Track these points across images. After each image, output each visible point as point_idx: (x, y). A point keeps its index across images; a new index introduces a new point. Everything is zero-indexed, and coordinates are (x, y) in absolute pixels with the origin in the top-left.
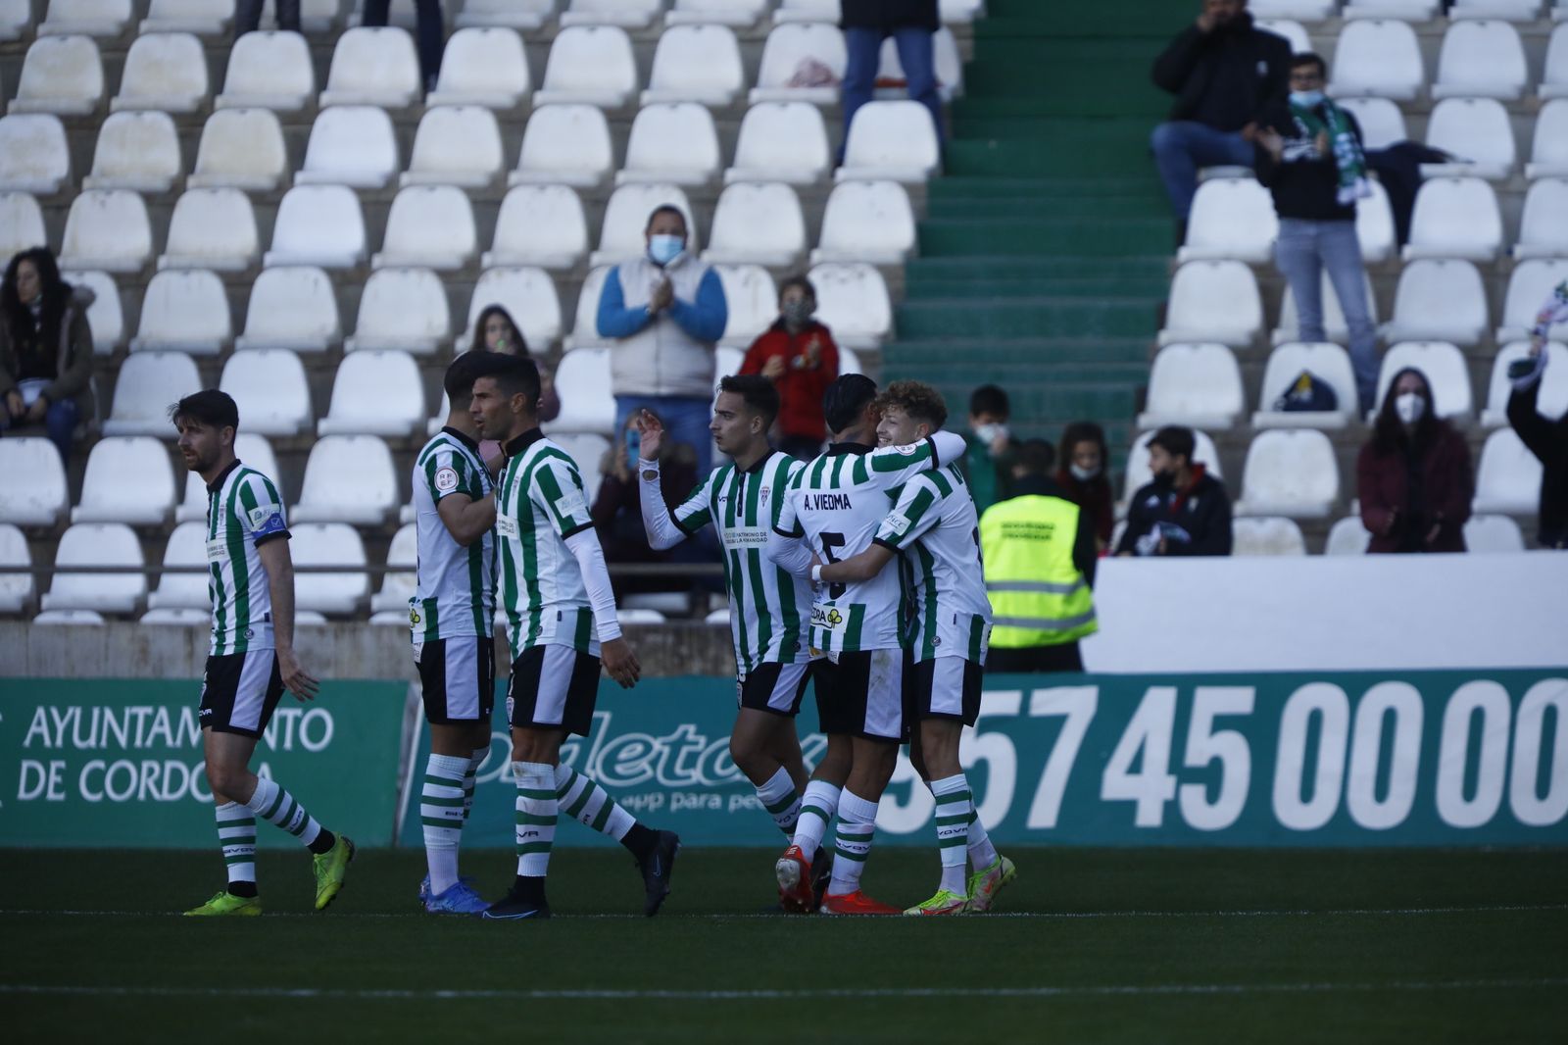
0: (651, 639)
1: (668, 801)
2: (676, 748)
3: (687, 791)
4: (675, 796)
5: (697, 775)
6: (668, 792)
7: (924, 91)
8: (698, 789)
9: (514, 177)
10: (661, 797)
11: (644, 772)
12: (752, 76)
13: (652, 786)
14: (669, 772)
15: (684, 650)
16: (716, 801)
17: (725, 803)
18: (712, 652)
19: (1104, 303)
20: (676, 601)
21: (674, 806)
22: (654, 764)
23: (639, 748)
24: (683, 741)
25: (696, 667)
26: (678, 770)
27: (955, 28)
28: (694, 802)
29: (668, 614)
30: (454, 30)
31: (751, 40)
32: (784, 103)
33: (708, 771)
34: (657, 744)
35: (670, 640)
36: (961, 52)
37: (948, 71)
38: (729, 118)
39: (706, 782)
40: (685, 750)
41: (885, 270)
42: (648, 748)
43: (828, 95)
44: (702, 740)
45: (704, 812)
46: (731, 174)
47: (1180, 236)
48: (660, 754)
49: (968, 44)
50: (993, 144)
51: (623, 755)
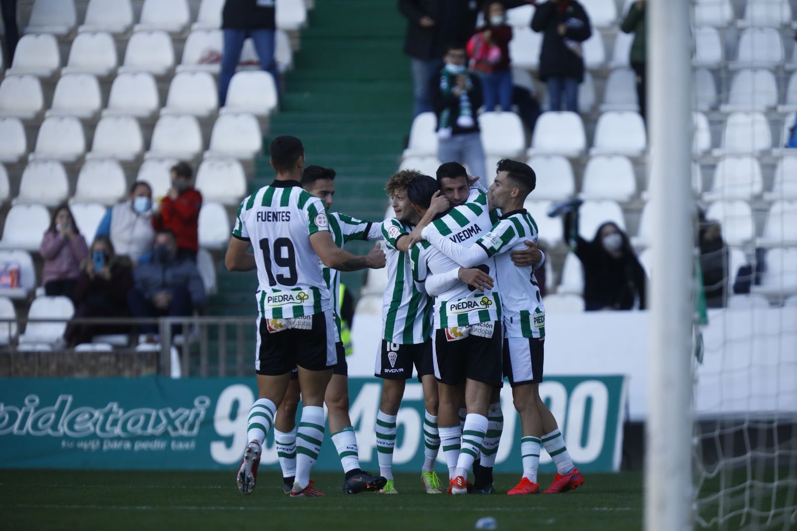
0: (103, 359)
1: (102, 445)
2: (106, 416)
3: (112, 439)
4: (105, 443)
5: (118, 431)
6: (102, 440)
7: (269, 66)
8: (118, 438)
9: (48, 113)
10: (98, 443)
11: (89, 428)
12: (179, 58)
13: (93, 436)
14: (103, 429)
15: (121, 365)
16: (128, 445)
17: (133, 446)
18: (135, 366)
19: (362, 181)
20: (121, 339)
21: (105, 447)
22: (95, 424)
23: (87, 416)
24: (110, 412)
25: (127, 374)
26: (108, 427)
27: (289, 33)
28: (116, 445)
29: (116, 347)
30: (22, 35)
31: (179, 40)
32: (194, 73)
33: (124, 428)
34: (97, 414)
35: (113, 359)
36: (292, 46)
37: (284, 56)
38: (164, 81)
39: (123, 435)
40: (111, 418)
41: (244, 163)
42: (92, 416)
43: (216, 68)
44: (121, 412)
45: (122, 451)
46: (164, 111)
47: (406, 143)
48: (98, 420)
49: (297, 42)
50: (306, 95)
51: (79, 419)
